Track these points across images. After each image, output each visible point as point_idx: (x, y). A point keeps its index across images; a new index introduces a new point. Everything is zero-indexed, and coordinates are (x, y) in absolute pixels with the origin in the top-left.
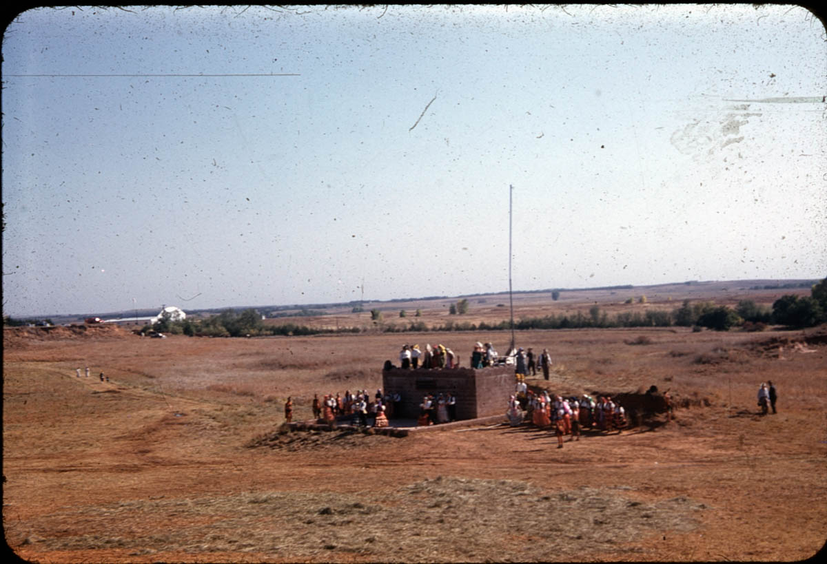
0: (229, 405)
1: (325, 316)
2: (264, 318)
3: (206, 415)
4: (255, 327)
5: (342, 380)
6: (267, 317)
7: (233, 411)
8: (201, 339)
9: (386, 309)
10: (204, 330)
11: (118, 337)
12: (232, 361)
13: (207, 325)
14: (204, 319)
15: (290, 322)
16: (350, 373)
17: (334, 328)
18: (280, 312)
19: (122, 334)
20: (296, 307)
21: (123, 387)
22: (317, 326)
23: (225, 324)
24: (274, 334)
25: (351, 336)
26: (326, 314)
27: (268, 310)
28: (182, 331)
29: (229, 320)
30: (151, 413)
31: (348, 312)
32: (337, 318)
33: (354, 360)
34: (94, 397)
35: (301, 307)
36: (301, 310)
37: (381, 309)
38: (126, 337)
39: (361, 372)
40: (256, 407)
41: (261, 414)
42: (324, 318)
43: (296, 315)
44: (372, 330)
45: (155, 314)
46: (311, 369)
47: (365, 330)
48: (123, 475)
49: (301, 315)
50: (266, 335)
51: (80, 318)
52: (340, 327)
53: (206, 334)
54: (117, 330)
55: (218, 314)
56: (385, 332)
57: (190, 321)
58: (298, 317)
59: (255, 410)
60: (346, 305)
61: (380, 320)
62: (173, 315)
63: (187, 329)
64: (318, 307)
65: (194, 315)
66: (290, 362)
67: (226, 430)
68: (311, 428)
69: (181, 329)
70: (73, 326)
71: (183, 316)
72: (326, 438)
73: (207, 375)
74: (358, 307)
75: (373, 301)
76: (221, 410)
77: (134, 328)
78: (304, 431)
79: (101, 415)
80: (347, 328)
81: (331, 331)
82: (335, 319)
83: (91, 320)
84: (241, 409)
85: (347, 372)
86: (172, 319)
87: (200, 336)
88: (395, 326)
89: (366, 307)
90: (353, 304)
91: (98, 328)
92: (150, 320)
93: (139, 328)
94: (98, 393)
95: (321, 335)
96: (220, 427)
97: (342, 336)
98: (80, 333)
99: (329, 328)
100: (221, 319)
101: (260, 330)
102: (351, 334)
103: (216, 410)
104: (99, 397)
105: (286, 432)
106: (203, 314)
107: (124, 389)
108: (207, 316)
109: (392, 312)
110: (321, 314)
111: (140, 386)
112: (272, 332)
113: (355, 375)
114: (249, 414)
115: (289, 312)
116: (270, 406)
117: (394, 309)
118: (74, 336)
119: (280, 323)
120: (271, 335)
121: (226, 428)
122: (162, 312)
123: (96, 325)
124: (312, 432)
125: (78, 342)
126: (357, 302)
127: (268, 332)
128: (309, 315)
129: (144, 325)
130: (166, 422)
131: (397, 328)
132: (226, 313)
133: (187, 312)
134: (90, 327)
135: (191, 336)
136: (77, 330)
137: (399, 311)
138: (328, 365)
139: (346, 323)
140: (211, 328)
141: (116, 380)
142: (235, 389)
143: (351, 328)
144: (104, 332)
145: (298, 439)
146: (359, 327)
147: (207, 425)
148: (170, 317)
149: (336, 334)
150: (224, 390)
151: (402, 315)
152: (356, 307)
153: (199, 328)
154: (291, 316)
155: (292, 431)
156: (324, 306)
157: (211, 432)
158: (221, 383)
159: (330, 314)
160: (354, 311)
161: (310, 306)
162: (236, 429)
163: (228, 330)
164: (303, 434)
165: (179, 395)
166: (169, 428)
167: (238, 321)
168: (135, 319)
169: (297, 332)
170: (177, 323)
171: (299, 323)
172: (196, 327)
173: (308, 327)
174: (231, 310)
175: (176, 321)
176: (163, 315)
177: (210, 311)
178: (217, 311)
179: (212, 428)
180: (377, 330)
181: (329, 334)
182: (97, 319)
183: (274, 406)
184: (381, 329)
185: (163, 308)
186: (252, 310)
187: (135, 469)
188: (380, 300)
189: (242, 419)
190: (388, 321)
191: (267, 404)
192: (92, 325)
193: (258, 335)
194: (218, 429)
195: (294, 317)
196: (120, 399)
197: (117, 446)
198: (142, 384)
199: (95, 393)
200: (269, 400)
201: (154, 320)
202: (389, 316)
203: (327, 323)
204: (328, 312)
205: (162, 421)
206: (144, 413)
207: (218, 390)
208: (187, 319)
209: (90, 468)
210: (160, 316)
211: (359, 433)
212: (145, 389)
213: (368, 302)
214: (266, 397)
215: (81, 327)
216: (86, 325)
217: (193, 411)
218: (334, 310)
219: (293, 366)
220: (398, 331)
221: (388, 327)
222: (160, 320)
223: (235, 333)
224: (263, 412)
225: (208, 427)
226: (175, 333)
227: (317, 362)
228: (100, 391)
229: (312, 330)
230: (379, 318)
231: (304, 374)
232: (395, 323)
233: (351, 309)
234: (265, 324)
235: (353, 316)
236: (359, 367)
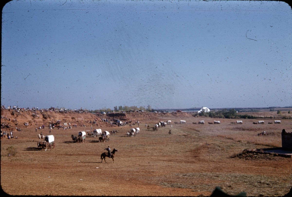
0: (225, 142)
2: (237, 112)
3: (216, 145)
4: (234, 115)
5: (266, 135)
7: (226, 144)
8: (215, 119)
9: (284, 110)
10: (216, 115)
11: (187, 117)
12: (225, 127)
14: (216, 112)
15: (247, 114)
16: (269, 133)
17: (263, 117)
18: (243, 110)
20: (249, 108)
21: (189, 134)
22: (256, 116)
23: (223, 114)
24: (241, 118)
27: (238, 109)
28: (208, 116)
29: (225, 112)
30: (198, 143)
31: (268, 111)
32: (264, 113)
33: (270, 128)
34: (179, 137)
35: (251, 109)
37: (281, 110)
38: (190, 117)
39: (273, 133)
40: (234, 143)
41: (236, 146)
42: (259, 113)
43: (249, 111)
44: (277, 118)
45: (199, 110)
46: (254, 131)
47: (275, 118)
48: (189, 164)
49: (251, 111)
50: (238, 118)
51: (175, 110)
52: (265, 116)
53: (216, 117)
54: (187, 114)
55: (221, 110)
56: (282, 118)
57: (211, 112)
60: (268, 108)
61: (281, 114)
62: (205, 110)
63: (210, 115)
64: (257, 109)
65: (213, 110)
66: (246, 128)
67: (223, 151)
68: (254, 152)
70: (173, 113)
71: (209, 110)
72: (260, 156)
73: (217, 131)
74: (272, 109)
75: (278, 107)
76: (222, 144)
77: (192, 114)
78: (252, 153)
79: (182, 143)
80: (268, 117)
83: (179, 111)
84: (229, 144)
86: (205, 112)
88: (286, 116)
89: (275, 109)
90: (270, 108)
91: (181, 114)
92: (198, 112)
93: (194, 114)
94: (181, 135)
95: (258, 119)
97: (266, 119)
98: (175, 115)
99: (261, 116)
100: (222, 112)
101: (236, 116)
102: (269, 119)
103: (220, 144)
104: (181, 137)
105: (245, 153)
106: (216, 110)
110: (258, 111)
111: (194, 134)
113: (271, 134)
114: (232, 146)
115: (246, 110)
116: (239, 144)
117: (286, 110)
118: (173, 116)
119: (243, 114)
121: (224, 150)
122: (202, 109)
125: (174, 118)
126: (272, 107)
128: (253, 112)
129: (196, 113)
130: (203, 147)
132: (224, 110)
134: (178, 113)
135: (212, 117)
137: (288, 111)
138: (260, 130)
139: (267, 115)
140: (219, 115)
141: (186, 132)
142: (227, 137)
144: (183, 115)
145: (249, 156)
146: (272, 116)
147: (217, 149)
149: (263, 119)
150: (223, 137)
151: (289, 113)
153: (214, 115)
155: (247, 153)
156: (259, 109)
157: (218, 151)
158: (221, 134)
160: (271, 111)
161: (254, 108)
162: (227, 151)
163: (225, 116)
165: (208, 138)
166: (204, 149)
167: (228, 113)
168: (193, 111)
169: (249, 117)
170: (207, 113)
171: (250, 114)
173: (254, 116)
174: (226, 109)
177: (218, 109)
180: (279, 118)
181: (261, 119)
183: (240, 143)
186: (233, 109)
187: (193, 162)
188: (281, 107)
189: (229, 147)
190: (284, 115)
193: (235, 118)
194: (221, 150)
196: (188, 138)
197: (188, 154)
200: (239, 141)
202: (284, 113)
204: (261, 111)
206: (195, 143)
207: (221, 137)
209: (178, 161)
211: (272, 155)
212: (196, 135)
213: (276, 107)
214: (237, 140)
215: (175, 113)
217: (212, 143)
218: (263, 110)
219: (248, 130)
220: (287, 118)
222: (201, 112)
223: (227, 117)
226: (206, 116)
227: (257, 129)
231: (252, 133)
234: (237, 114)
236: (273, 131)
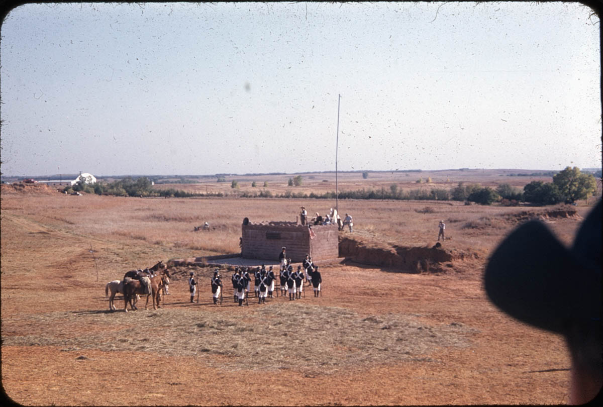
0: (128, 245)
1: (198, 184)
2: (153, 184)
3: (111, 252)
4: (147, 190)
5: (210, 230)
6: (155, 183)
7: (131, 250)
8: (107, 197)
9: (243, 180)
10: (110, 191)
11: (48, 194)
12: (129, 214)
13: (112, 187)
14: (109, 183)
15: (172, 188)
16: (216, 226)
17: (205, 193)
18: (165, 180)
19: (50, 191)
20: (176, 177)
21: (51, 229)
22: (192, 191)
23: (125, 187)
24: (161, 196)
25: (216, 199)
26: (198, 182)
27: (155, 178)
28: (94, 191)
29: (128, 184)
30: (71, 249)
31: (214, 182)
32: (207, 186)
33: (219, 217)
34: (30, 236)
35: (180, 177)
36: (179, 179)
37: (238, 180)
38: (53, 194)
39: (224, 225)
40: (148, 248)
41: (152, 253)
42: (197, 185)
43: (176, 182)
44: (232, 195)
45: (75, 178)
46: (187, 222)
47: (227, 195)
48: (54, 293)
49: (180, 183)
50: (155, 196)
51: (20, 179)
52: (209, 193)
53: (111, 194)
54: (46, 188)
55: (120, 180)
56: (241, 197)
57: (100, 184)
58: (178, 184)
59: (147, 250)
60: (212, 177)
61: (238, 188)
62: (87, 179)
63: (97, 189)
64: (192, 177)
65: (103, 180)
66: (172, 216)
67: (126, 264)
68: (190, 264)
69: (92, 190)
70: (15, 184)
71: (94, 180)
72: (200, 272)
73: (112, 224)
74: (221, 179)
75: (232, 175)
76: (123, 249)
77: (58, 188)
78: (185, 266)
79: (36, 249)
80: (214, 193)
81: (202, 195)
82: (205, 187)
83: (28, 181)
84: (137, 248)
85: (214, 225)
86: (87, 182)
87: (106, 195)
88: (248, 193)
89: (227, 178)
90: (217, 176)
91: (33, 187)
92: (70, 182)
93: (63, 187)
94: (33, 233)
95: (195, 197)
96: (122, 261)
97: (210, 199)
98: (20, 190)
99: (201, 193)
100: (122, 184)
101: (151, 192)
102: (216, 197)
103: (119, 249)
104: (34, 236)
105: (171, 267)
106: (108, 179)
107: (52, 231)
108: (111, 181)
109: (247, 183)
110: (194, 182)
111: (63, 230)
112: (159, 194)
113: (220, 227)
114: (143, 253)
115: (171, 180)
116: (158, 248)
117: (248, 181)
118: (15, 191)
119: (165, 188)
120: (158, 196)
121: (126, 262)
122: (79, 176)
123: (31, 184)
124: (190, 267)
125: (18, 196)
126: (221, 174)
127: (156, 194)
128: (185, 183)
129: (66, 186)
130: (83, 256)
131: (249, 195)
132: (125, 179)
133: (97, 178)
134: (27, 185)
135: (100, 195)
136: (18, 187)
137: (252, 183)
138: (200, 220)
139: (213, 189)
140: (115, 190)
141: (46, 225)
142: (132, 234)
143: (217, 193)
144: (37, 190)
145: (179, 272)
146: (223, 192)
147: (113, 259)
148: (85, 180)
149: (206, 198)
150: (124, 235)
151: (253, 186)
152: (220, 178)
153: (106, 189)
154: (172, 183)
155: (176, 266)
156: (197, 177)
157: (115, 265)
158: (121, 229)
159: (201, 183)
160: (219, 181)
161: (186, 176)
162: (134, 263)
163: (127, 191)
164: (183, 268)
165: (92, 237)
166: (85, 260)
167: (135, 185)
168: (59, 181)
169: (177, 195)
170: (90, 185)
171: (179, 188)
172: (104, 188)
173: (186, 191)
174: (129, 177)
175: (89, 183)
176: (80, 179)
177: (113, 177)
178: (119, 177)
179: (117, 262)
180: (235, 195)
181: (201, 197)
182: (32, 180)
183: (160, 247)
184: (238, 195)
185: (80, 174)
186: (145, 177)
187: (63, 289)
188: (238, 174)
189: (138, 256)
190: (243, 189)
191: (156, 246)
192: (28, 184)
193: (149, 196)
194: (121, 262)
195: (175, 184)
196: (50, 238)
197: (50, 271)
198: (65, 228)
199: (31, 233)
200: (157, 243)
201: (73, 182)
202: (243, 186)
203: (199, 189)
204: (200, 181)
205: (80, 255)
206: (67, 249)
207: (120, 235)
208: (98, 182)
209: (29, 287)
210: (78, 180)
211: (224, 269)
212: (67, 232)
213: (229, 175)
214: (154, 240)
215: (20, 185)
216: (24, 184)
217: (102, 249)
218: (203, 180)
219: (175, 219)
220: (251, 196)
221: (243, 194)
222: (77, 182)
223: (132, 194)
224: (152, 251)
225: (113, 261)
226: (88, 192)
227: (192, 217)
228: (35, 232)
229: (188, 194)
230: (237, 187)
231: (183, 225)
232: (249, 191)
233: (217, 180)
234: (153, 188)
235: (218, 185)
236: (223, 222)
